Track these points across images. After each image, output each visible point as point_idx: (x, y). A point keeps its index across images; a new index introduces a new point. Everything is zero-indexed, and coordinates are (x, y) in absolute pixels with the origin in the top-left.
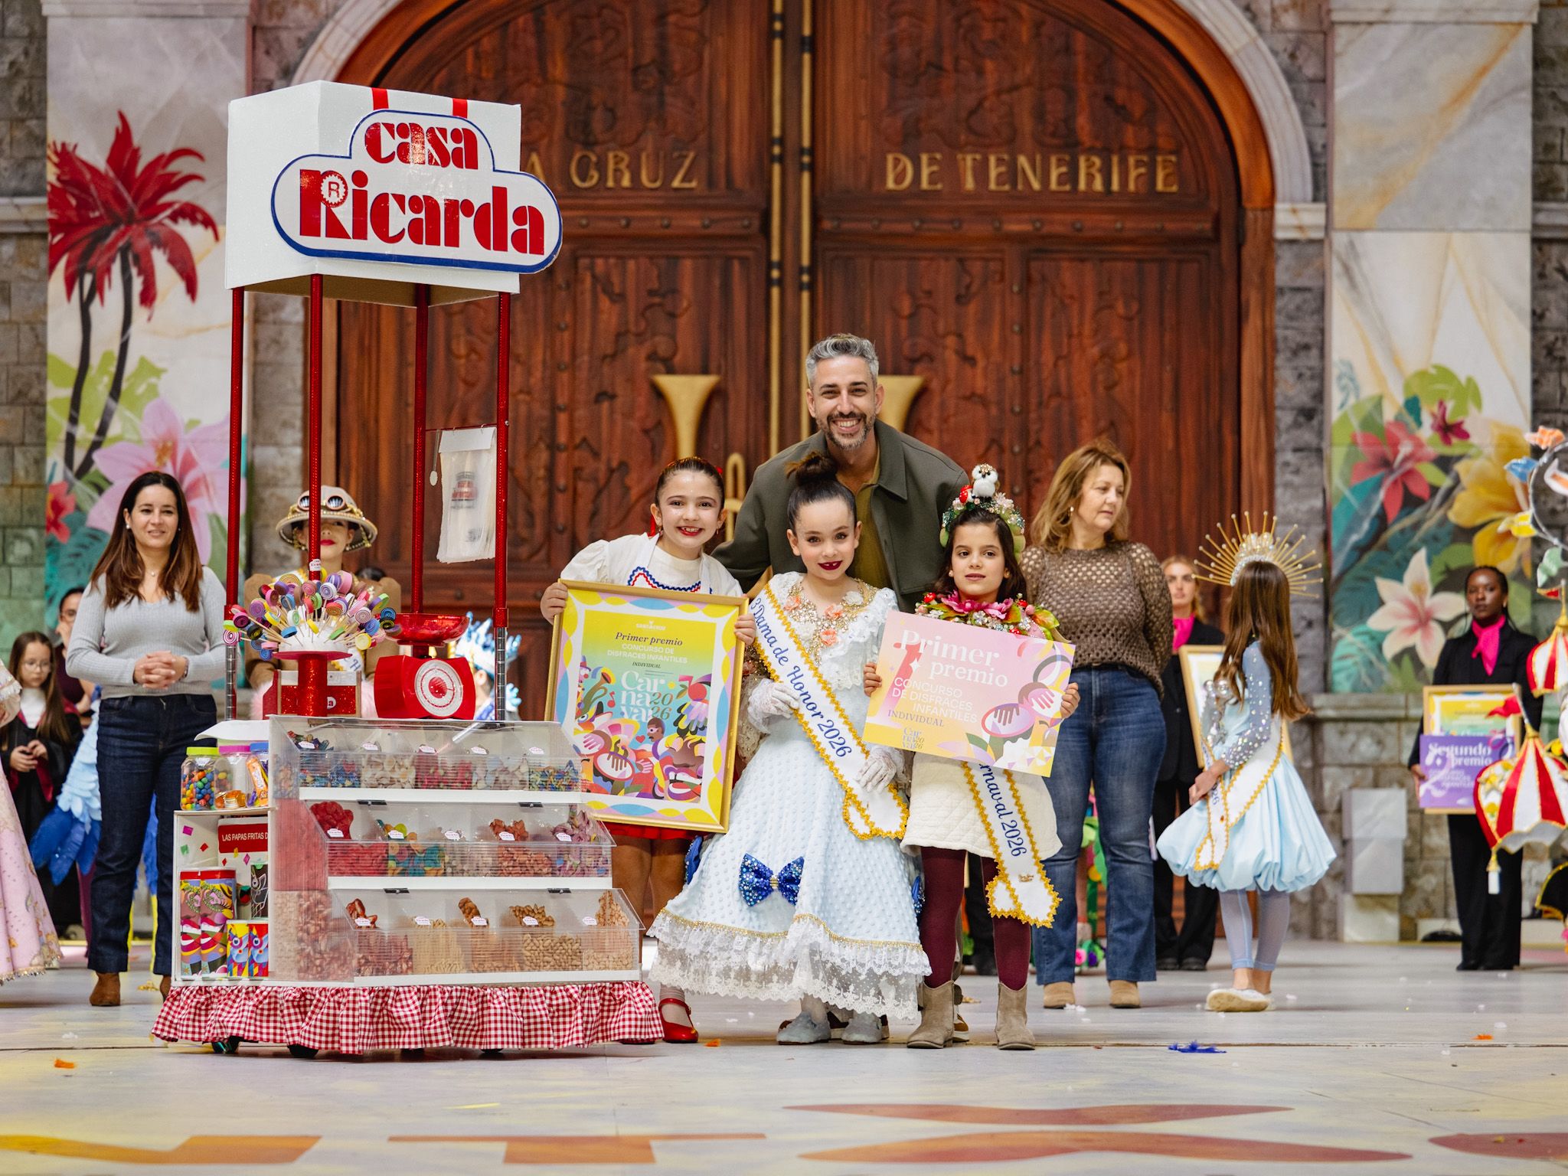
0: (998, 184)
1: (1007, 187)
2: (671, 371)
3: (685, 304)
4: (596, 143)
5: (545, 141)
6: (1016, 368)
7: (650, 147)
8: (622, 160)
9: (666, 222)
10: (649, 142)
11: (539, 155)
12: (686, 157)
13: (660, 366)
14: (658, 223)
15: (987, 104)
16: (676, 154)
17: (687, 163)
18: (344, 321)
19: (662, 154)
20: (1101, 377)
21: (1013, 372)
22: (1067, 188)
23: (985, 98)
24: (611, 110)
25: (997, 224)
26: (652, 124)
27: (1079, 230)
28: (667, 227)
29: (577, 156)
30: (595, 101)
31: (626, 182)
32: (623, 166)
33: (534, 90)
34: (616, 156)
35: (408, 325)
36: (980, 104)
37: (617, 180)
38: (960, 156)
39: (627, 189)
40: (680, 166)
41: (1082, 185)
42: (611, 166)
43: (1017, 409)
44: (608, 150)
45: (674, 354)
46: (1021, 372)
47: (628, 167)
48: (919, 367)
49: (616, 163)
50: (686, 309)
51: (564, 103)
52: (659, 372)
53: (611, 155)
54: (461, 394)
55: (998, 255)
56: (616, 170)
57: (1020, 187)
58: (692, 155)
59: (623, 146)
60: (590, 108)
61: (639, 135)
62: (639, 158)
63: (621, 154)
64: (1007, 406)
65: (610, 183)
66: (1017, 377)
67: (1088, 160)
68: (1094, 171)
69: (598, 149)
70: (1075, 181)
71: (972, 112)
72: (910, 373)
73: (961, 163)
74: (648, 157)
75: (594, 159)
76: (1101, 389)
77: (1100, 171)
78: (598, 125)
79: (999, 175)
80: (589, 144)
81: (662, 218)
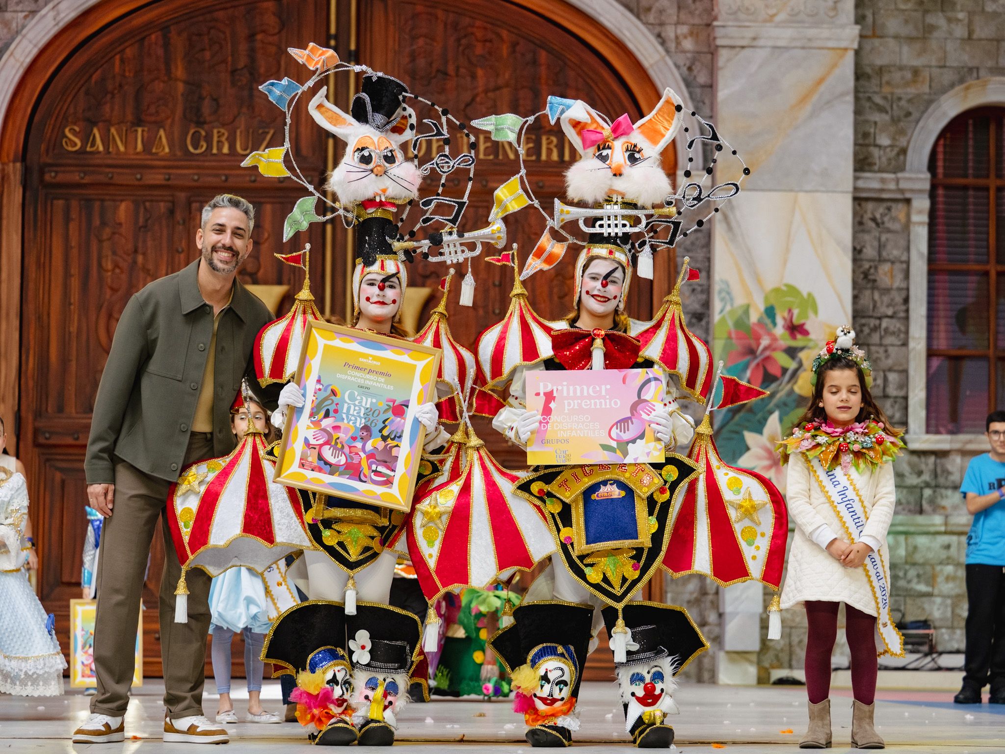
0: (485, 155)
1: (491, 157)
2: (255, 282)
3: (266, 235)
4: (205, 123)
5: (169, 121)
6: (497, 283)
7: (243, 127)
8: (223, 134)
9: (253, 178)
10: (242, 122)
11: (165, 130)
12: (268, 133)
13: (248, 278)
14: (248, 178)
15: (478, 99)
16: (261, 131)
17: (268, 137)
18: (26, 245)
19: (251, 131)
20: (555, 290)
21: (494, 285)
22: (534, 158)
23: (477, 95)
24: (216, 100)
25: (484, 183)
26: (244, 110)
27: (541, 187)
28: (254, 181)
29: (192, 131)
30: (204, 93)
31: (225, 150)
32: (223, 139)
33: (162, 85)
34: (219, 132)
35: (71, 247)
36: (473, 99)
37: (220, 149)
38: (459, 135)
39: (225, 154)
40: (264, 139)
41: (544, 157)
42: (215, 139)
43: (497, 311)
44: (213, 128)
45: (258, 270)
46: (500, 285)
47: (227, 139)
48: (429, 282)
49: (219, 137)
50: (267, 239)
51: (182, 95)
52: (247, 283)
53: (215, 131)
54: (108, 297)
55: (485, 204)
56: (218, 142)
57: (501, 157)
58: (272, 132)
59: (223, 125)
60: (201, 98)
61: (235, 118)
62: (235, 132)
63: (222, 131)
64: (491, 308)
65: (215, 151)
66: (497, 289)
67: (548, 139)
68: (552, 146)
69: (206, 126)
70: (539, 154)
71: (467, 105)
72: (423, 285)
73: (460, 140)
74: (241, 132)
75: (203, 133)
76: (556, 298)
77: (556, 146)
78: (206, 108)
79: (486, 148)
80: (200, 123)
81: (251, 176)
